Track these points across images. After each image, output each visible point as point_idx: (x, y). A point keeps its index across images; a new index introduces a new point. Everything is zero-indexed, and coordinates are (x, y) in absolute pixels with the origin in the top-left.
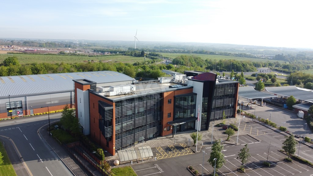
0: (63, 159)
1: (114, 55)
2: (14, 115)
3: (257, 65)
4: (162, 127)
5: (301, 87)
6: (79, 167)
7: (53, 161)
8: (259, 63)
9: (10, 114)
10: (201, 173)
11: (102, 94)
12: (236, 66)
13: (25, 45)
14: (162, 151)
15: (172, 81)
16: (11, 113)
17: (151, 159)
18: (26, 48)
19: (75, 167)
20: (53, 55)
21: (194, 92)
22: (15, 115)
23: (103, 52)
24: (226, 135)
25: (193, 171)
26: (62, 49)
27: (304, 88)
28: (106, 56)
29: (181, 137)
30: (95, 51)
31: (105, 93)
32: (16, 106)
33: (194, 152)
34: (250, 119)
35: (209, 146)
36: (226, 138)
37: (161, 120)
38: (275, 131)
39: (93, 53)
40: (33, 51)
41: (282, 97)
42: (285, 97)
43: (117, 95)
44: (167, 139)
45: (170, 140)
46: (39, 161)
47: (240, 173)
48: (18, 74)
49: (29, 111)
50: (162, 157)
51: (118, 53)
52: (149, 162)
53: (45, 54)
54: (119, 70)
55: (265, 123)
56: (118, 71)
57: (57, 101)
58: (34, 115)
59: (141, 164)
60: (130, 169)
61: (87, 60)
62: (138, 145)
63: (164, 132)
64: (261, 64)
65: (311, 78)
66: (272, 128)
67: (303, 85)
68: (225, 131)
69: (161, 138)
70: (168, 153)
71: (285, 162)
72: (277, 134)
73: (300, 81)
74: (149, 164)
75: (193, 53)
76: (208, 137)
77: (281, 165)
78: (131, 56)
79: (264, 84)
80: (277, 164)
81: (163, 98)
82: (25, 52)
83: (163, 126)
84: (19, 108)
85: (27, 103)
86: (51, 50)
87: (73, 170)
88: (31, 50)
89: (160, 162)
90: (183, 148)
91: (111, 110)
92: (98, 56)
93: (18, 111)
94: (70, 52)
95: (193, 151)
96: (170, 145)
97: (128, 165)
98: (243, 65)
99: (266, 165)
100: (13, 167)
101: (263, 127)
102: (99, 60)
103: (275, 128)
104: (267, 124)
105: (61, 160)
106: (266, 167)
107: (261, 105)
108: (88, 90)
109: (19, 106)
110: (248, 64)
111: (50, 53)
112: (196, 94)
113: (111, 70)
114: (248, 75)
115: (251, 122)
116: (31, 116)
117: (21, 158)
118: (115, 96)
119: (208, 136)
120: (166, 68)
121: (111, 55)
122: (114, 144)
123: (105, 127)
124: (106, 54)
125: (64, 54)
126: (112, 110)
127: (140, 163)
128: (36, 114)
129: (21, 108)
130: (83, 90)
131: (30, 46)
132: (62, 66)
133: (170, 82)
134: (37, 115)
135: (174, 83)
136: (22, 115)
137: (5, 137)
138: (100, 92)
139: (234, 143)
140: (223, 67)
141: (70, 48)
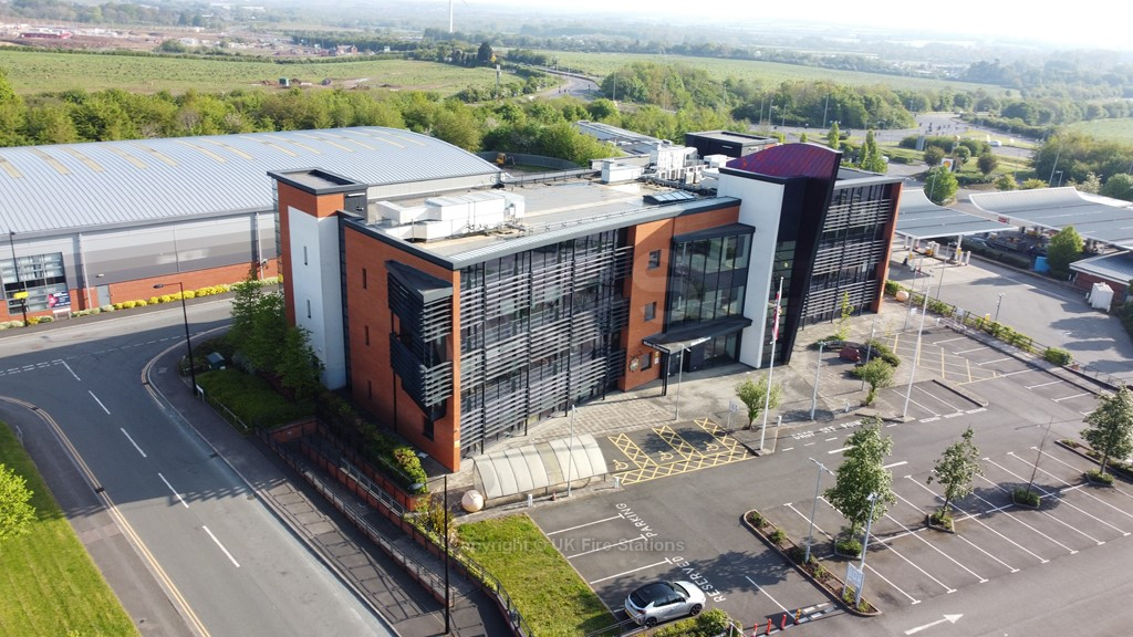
0: (266, 493)
1: (372, 59)
2: (32, 309)
3: (913, 104)
4: (625, 357)
5: (1088, 191)
6: (336, 527)
7: (228, 499)
8: (918, 95)
9: (21, 307)
10: (797, 537)
11: (397, 234)
12: (842, 106)
13: (21, 13)
14: (634, 451)
15: (645, 172)
16: (22, 301)
17: (597, 483)
18: (25, 28)
19: (322, 526)
20: (138, 55)
21: (743, 219)
22: (37, 308)
23: (329, 44)
24: (857, 383)
25: (768, 531)
26: (170, 33)
27: (1102, 193)
28: (344, 60)
29: (693, 391)
30: (296, 41)
31: (409, 227)
32: (41, 272)
33: (752, 452)
34: (930, 318)
35: (805, 429)
36: (864, 397)
37: (619, 332)
38: (1030, 365)
39: (289, 47)
40: (54, 40)
41: (1023, 228)
42: (1036, 229)
43: (453, 237)
44: (645, 403)
45: (656, 407)
46: (173, 502)
47: (937, 536)
48: (22, 138)
49: (92, 293)
50: (639, 473)
51: (387, 50)
52: (593, 497)
53: (103, 49)
54: (414, 121)
55: (988, 334)
56: (410, 126)
57: (200, 252)
58: (116, 308)
59: (566, 504)
60: (527, 528)
61: (276, 79)
62: (540, 426)
63: (629, 377)
64: (928, 101)
65: (1121, 157)
66: (1016, 354)
67: (1097, 183)
68: (851, 367)
69: (620, 396)
70: (657, 459)
71: (1090, 486)
72: (1039, 375)
73: (1084, 166)
74: (594, 502)
75: (668, 51)
76: (794, 393)
77: (1078, 499)
78: (439, 61)
79: (957, 178)
80: (1063, 496)
81: (633, 249)
82: (25, 44)
83: (625, 352)
84: (52, 281)
85: (84, 261)
86: (127, 36)
87: (312, 538)
88: (50, 36)
89: (637, 495)
90: (710, 438)
91: (444, 302)
92: (312, 62)
93: (52, 295)
94: (200, 42)
95: (747, 448)
96: (661, 427)
97: (516, 510)
98: (868, 103)
99: (1026, 502)
100: (74, 531)
101: (983, 348)
102: (321, 79)
103: (1027, 354)
104: (996, 338)
105: (256, 495)
106: (1025, 509)
107: (951, 262)
108: (338, 213)
109: (51, 274)
110: (886, 99)
111: (125, 46)
112: (752, 230)
113: (384, 124)
114: (887, 141)
115: (938, 330)
116: (102, 311)
117: (98, 491)
118: (447, 238)
119: (793, 386)
120: (586, 112)
121: (361, 59)
122: (457, 428)
123: (423, 366)
124: (342, 52)
125: (179, 51)
126: (451, 299)
127: (562, 500)
128: (120, 305)
129: (61, 279)
130: (316, 216)
131: (43, 17)
132: (194, 108)
133: (641, 180)
134: (124, 308)
135: (655, 182)
136: (68, 309)
137: (18, 402)
138: (386, 222)
139: (891, 415)
140: (794, 112)
141: (198, 29)
